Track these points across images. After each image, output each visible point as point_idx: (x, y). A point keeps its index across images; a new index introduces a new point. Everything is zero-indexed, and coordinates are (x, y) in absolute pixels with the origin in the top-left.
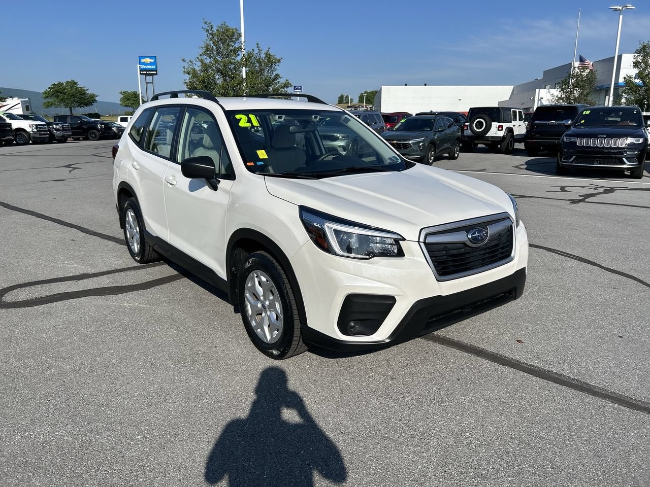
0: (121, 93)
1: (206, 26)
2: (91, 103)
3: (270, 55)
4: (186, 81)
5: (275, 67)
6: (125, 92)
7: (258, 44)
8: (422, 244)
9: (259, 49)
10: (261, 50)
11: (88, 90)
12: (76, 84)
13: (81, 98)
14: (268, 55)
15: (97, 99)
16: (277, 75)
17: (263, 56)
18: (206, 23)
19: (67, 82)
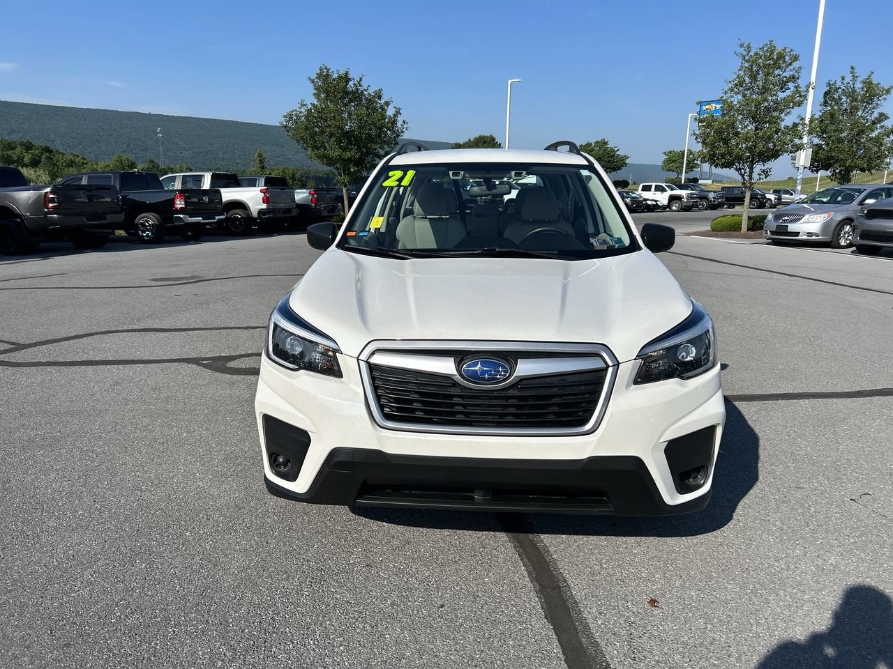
0: (665, 153)
1: (742, 51)
2: (620, 167)
3: (871, 83)
4: (696, 132)
5: (879, 102)
6: (670, 152)
7: (852, 68)
8: (363, 365)
9: (854, 76)
10: (857, 77)
11: (618, 150)
12: (606, 143)
13: (609, 162)
14: (868, 84)
15: (627, 161)
16: (883, 117)
17: (858, 86)
18: (742, 46)
19: (597, 142)
